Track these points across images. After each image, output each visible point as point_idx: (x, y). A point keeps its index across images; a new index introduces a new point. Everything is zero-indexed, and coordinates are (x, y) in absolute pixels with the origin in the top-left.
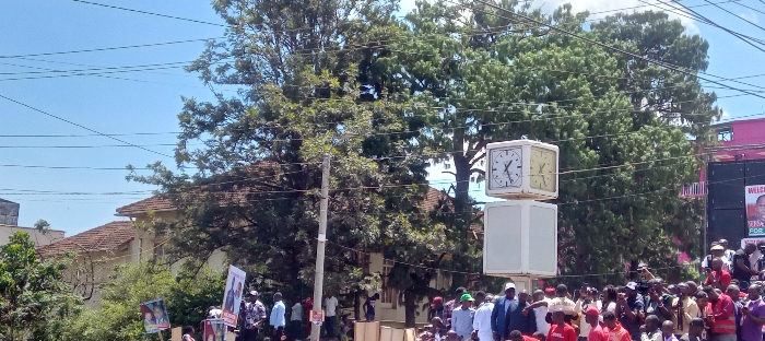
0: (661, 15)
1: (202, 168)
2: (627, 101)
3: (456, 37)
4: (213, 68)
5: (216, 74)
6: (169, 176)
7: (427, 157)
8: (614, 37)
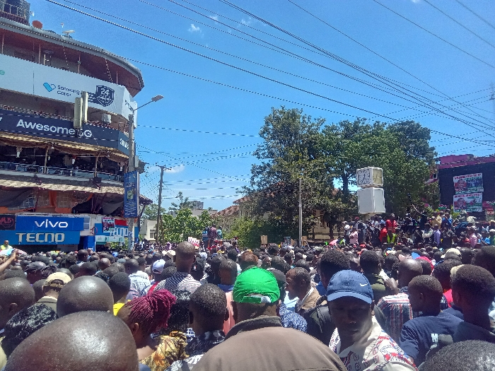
0: (412, 122)
1: (259, 186)
2: (402, 152)
3: (339, 137)
4: (260, 153)
5: (261, 156)
6: (249, 190)
7: (333, 177)
8: (395, 131)
